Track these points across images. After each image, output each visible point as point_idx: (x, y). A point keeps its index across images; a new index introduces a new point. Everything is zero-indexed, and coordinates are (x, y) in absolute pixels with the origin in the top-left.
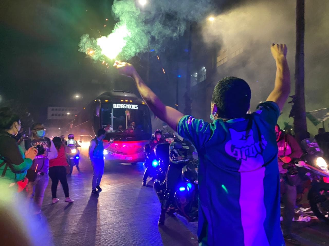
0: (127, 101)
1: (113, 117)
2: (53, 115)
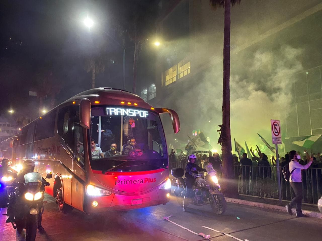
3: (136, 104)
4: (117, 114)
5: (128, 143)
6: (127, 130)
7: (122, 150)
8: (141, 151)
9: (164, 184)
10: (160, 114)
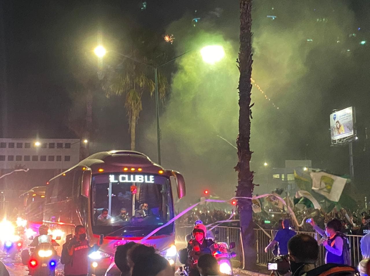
0: (133, 169)
1: (110, 195)
3: (140, 170)
5: (140, 208)
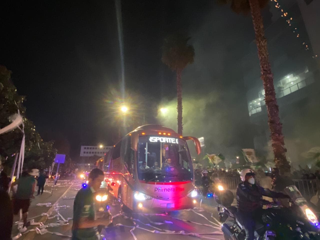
0: (164, 134)
1: (147, 153)
2: (84, 153)
3: (169, 134)
4: (157, 141)
5: (165, 162)
6: (164, 152)
7: (161, 166)
8: (173, 168)
9: (191, 192)
10: (187, 141)
